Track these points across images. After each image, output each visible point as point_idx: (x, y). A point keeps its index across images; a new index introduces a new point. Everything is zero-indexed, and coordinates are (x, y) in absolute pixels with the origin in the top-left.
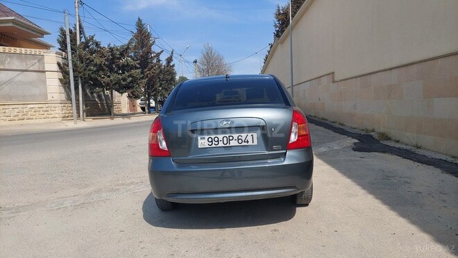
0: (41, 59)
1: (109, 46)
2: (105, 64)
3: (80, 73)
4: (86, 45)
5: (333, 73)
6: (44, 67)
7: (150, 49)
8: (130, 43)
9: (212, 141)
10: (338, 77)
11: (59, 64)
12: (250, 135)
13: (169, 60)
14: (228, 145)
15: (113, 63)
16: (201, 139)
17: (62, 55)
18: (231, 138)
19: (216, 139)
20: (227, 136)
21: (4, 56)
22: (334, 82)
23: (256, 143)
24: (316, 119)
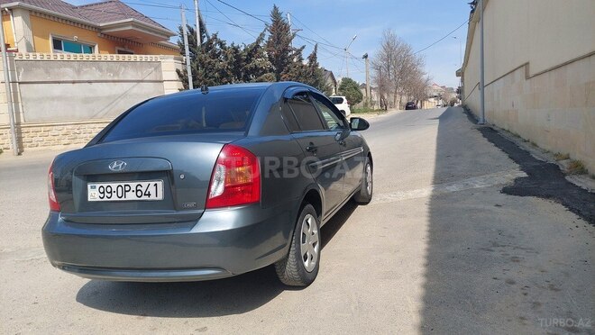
0: (158, 66)
1: (232, 45)
2: (228, 68)
3: (201, 81)
4: (209, 46)
5: (527, 64)
6: (161, 76)
7: (287, 46)
8: (260, 40)
9: (103, 192)
10: (533, 70)
11: (178, 72)
12: (152, 183)
13: (313, 58)
14: (123, 199)
15: (239, 66)
16: (92, 187)
17: (182, 60)
18: (127, 188)
19: (109, 190)
20: (123, 184)
21: (118, 65)
22: (528, 78)
23: (160, 197)
24: (507, 135)
